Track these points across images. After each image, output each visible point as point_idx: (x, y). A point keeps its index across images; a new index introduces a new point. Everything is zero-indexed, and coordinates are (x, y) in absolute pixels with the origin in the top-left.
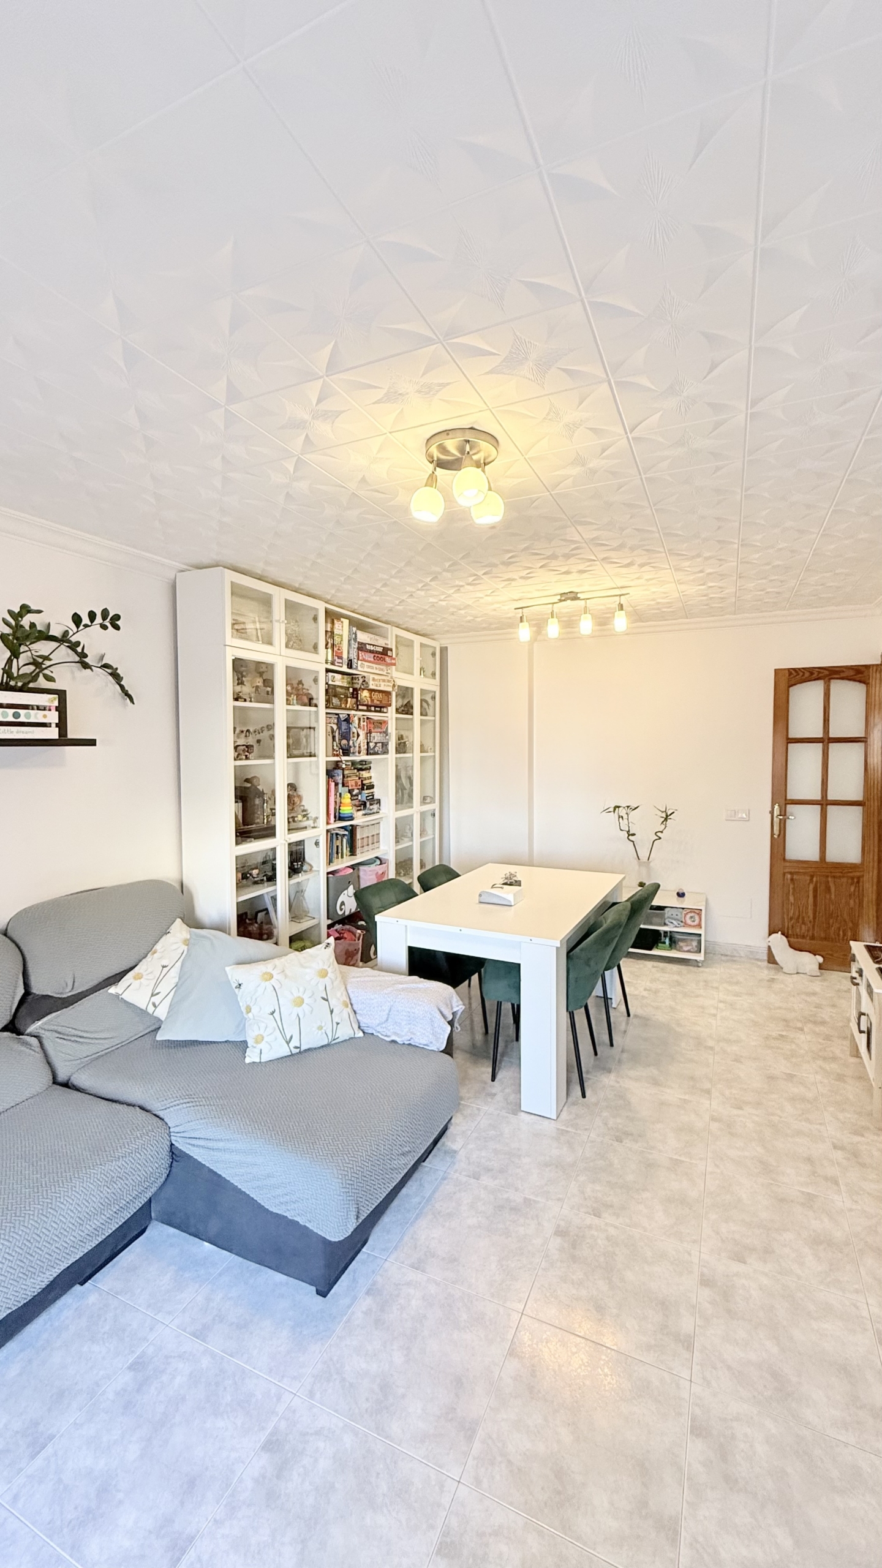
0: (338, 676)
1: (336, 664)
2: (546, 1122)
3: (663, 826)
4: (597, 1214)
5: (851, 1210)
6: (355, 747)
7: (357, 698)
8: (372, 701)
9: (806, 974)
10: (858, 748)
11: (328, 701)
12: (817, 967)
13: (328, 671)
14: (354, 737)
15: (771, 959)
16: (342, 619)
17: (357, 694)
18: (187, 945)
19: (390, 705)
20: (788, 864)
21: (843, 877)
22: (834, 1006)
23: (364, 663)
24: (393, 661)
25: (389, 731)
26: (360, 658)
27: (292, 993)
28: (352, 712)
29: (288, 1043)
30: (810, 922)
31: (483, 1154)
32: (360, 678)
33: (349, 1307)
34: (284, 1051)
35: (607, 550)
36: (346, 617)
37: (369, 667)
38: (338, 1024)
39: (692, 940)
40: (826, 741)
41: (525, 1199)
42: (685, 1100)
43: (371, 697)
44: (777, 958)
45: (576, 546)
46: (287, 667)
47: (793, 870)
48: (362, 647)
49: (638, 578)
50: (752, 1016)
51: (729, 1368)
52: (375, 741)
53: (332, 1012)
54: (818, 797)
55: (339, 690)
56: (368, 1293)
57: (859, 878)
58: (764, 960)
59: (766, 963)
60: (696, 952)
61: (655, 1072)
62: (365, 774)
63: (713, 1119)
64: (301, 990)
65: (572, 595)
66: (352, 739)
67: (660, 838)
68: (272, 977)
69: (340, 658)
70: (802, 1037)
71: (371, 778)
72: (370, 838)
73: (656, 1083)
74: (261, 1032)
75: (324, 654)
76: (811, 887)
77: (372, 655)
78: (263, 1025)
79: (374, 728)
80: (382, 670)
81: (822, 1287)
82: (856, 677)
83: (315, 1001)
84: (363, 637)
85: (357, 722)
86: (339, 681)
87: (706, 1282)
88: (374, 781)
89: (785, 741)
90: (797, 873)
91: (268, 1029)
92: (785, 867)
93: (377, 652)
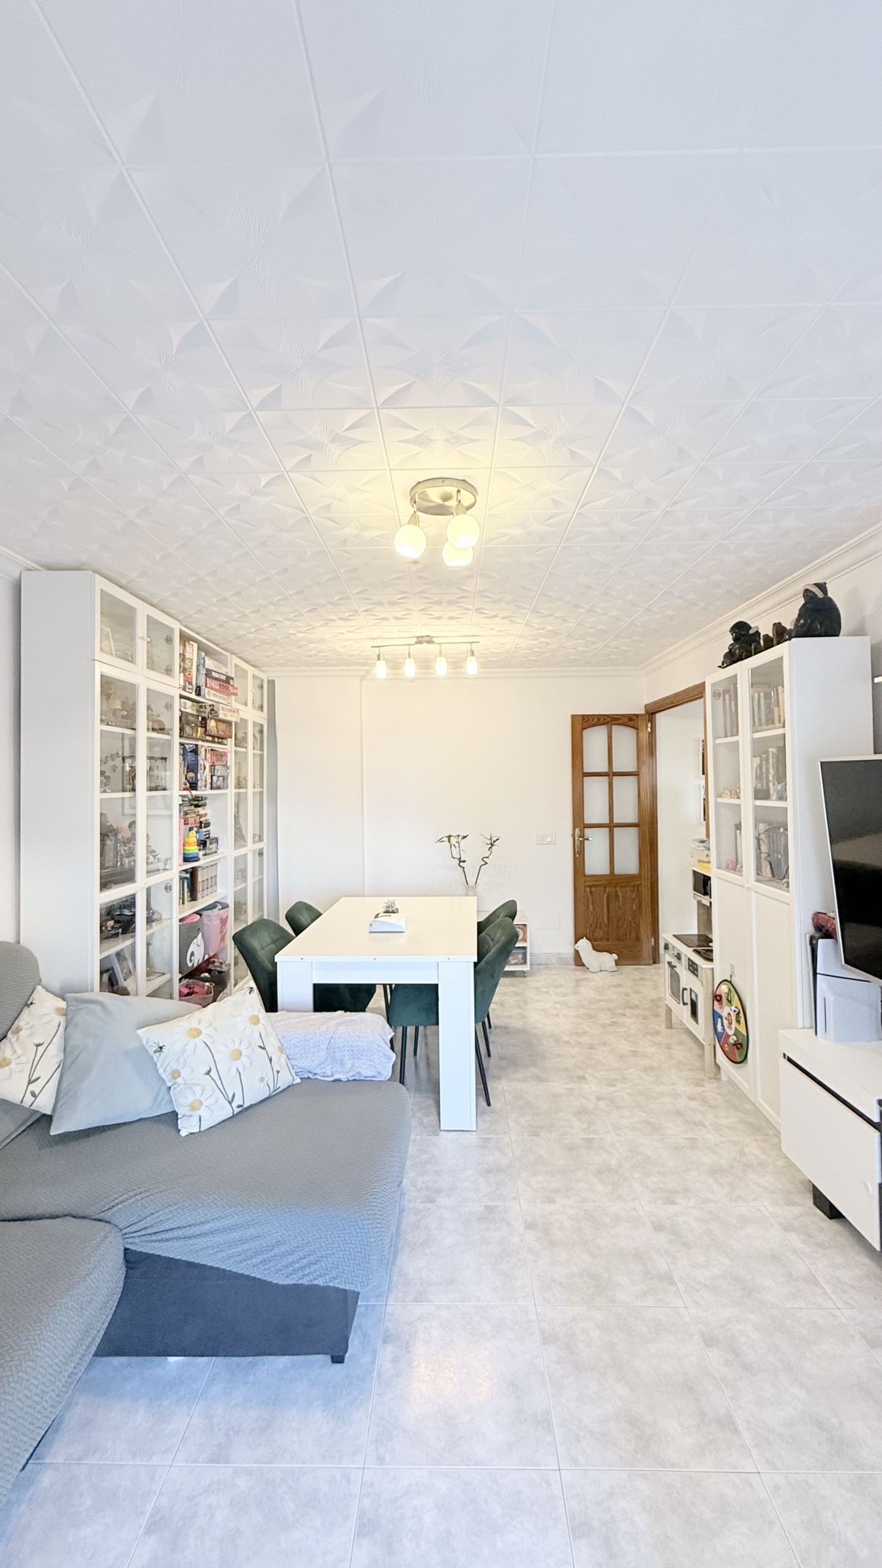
0: (189, 703)
1: (187, 690)
2: (467, 1135)
3: (490, 852)
4: (551, 1201)
5: (722, 1142)
6: (202, 780)
7: (205, 727)
8: (218, 731)
9: (606, 971)
10: (633, 779)
11: (182, 729)
12: (614, 963)
13: (181, 697)
14: (201, 770)
15: (578, 961)
16: (191, 642)
17: (206, 724)
18: (66, 1015)
19: (231, 737)
20: (587, 879)
21: (628, 886)
22: (637, 992)
23: (210, 690)
24: (235, 691)
25: (229, 764)
26: (208, 685)
27: (227, 1046)
28: (200, 743)
29: (230, 1103)
30: (606, 926)
31: (427, 1178)
32: (207, 707)
33: (373, 1362)
34: (227, 1112)
35: (488, 602)
36: (195, 641)
37: (215, 695)
38: (278, 1072)
39: (518, 953)
40: (610, 774)
41: (486, 1207)
42: (570, 1088)
43: (217, 727)
44: (584, 961)
45: (464, 594)
46: (148, 689)
47: (591, 884)
48: (208, 674)
49: (491, 629)
50: (586, 1011)
51: (706, 1286)
52: (218, 774)
53: (271, 1060)
54: (607, 821)
55: (190, 718)
56: (385, 1341)
57: (638, 886)
58: (571, 964)
59: (574, 967)
60: (522, 964)
61: (536, 1071)
62: (201, 811)
63: (599, 1099)
64: (237, 1041)
65: (428, 639)
66: (199, 771)
67: (486, 863)
68: (199, 1033)
69: (190, 683)
70: (627, 1020)
71: (206, 815)
72: (210, 880)
73: (540, 1079)
74: (198, 1097)
75: (179, 679)
76: (605, 896)
77: (218, 683)
78: (198, 1089)
79: (217, 760)
80: (224, 699)
81: (733, 1204)
82: (629, 723)
83: (253, 1051)
84: (210, 664)
85: (203, 753)
86: (190, 708)
87: (658, 1228)
88: (209, 818)
89: (582, 775)
90: (595, 886)
91: (205, 1092)
92: (585, 882)
93: (221, 680)
